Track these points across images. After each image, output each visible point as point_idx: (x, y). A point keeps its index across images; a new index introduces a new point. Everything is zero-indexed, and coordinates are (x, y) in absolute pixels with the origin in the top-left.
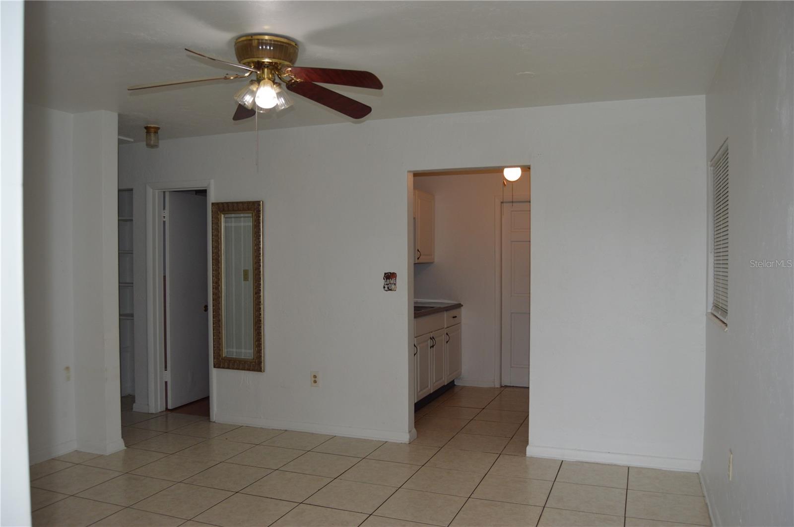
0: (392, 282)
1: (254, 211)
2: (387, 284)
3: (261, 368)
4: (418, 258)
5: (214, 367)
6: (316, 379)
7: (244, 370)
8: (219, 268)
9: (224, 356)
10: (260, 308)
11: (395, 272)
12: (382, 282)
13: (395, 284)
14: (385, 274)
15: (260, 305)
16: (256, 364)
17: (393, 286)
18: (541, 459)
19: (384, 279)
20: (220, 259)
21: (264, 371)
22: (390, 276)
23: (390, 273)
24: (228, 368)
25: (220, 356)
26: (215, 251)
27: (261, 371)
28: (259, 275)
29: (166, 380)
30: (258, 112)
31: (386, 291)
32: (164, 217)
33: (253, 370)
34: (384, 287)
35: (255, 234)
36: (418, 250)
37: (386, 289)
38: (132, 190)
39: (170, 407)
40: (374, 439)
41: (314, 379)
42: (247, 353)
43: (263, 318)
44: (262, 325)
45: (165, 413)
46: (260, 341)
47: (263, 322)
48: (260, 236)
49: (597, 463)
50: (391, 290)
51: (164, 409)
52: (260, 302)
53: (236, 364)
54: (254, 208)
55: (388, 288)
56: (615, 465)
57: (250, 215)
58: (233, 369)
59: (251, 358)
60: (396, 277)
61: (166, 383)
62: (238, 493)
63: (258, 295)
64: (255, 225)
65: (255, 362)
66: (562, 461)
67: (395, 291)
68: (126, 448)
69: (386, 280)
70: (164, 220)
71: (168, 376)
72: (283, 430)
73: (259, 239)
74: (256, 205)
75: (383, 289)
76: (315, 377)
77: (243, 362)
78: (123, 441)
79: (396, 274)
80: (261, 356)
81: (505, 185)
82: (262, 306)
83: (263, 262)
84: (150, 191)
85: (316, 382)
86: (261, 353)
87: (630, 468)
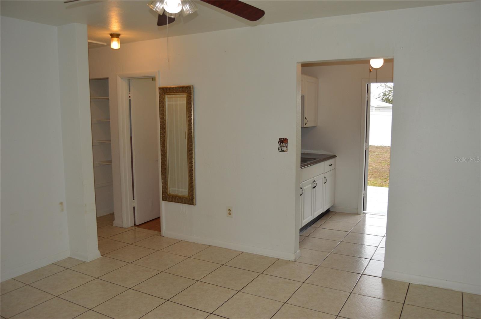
0: (284, 145)
1: (187, 93)
2: (281, 147)
3: (193, 203)
4: (306, 124)
5: (163, 200)
6: (230, 212)
7: (182, 203)
8: (164, 132)
9: (169, 193)
10: (192, 161)
11: (287, 138)
12: (277, 145)
13: (287, 147)
14: (280, 139)
15: (192, 159)
16: (190, 200)
17: (285, 149)
18: (393, 280)
19: (279, 143)
20: (165, 126)
21: (195, 205)
22: (283, 141)
23: (283, 139)
24: (172, 201)
25: (166, 193)
26: (162, 121)
27: (193, 205)
28: (191, 138)
29: (134, 206)
30: (168, 17)
31: (280, 152)
32: (130, 97)
33: (188, 204)
34: (279, 149)
35: (188, 109)
36: (306, 118)
37: (280, 150)
38: (108, 79)
39: (137, 224)
40: (271, 256)
41: (229, 212)
42: (184, 192)
43: (194, 168)
44: (194, 173)
45: (134, 228)
46: (192, 184)
47: (195, 171)
48: (191, 111)
49: (437, 288)
50: (284, 151)
51: (133, 225)
52: (192, 157)
53: (176, 199)
54: (187, 90)
55: (282, 149)
56: (452, 290)
57: (185, 95)
58: (175, 202)
59: (186, 195)
60: (287, 142)
61: (134, 208)
62: (168, 301)
63: (190, 152)
64: (188, 103)
65: (189, 198)
66: (409, 284)
67: (287, 152)
68: (101, 256)
69: (280, 144)
70: (130, 99)
71: (135, 203)
72: (208, 245)
73: (191, 112)
74: (188, 88)
75: (278, 150)
76: (230, 210)
77: (181, 198)
78: (99, 252)
79: (287, 139)
80: (193, 194)
81: (371, 71)
82: (193, 160)
83: (194, 129)
84: (119, 80)
85: (230, 214)
86: (193, 192)
87: (463, 294)
